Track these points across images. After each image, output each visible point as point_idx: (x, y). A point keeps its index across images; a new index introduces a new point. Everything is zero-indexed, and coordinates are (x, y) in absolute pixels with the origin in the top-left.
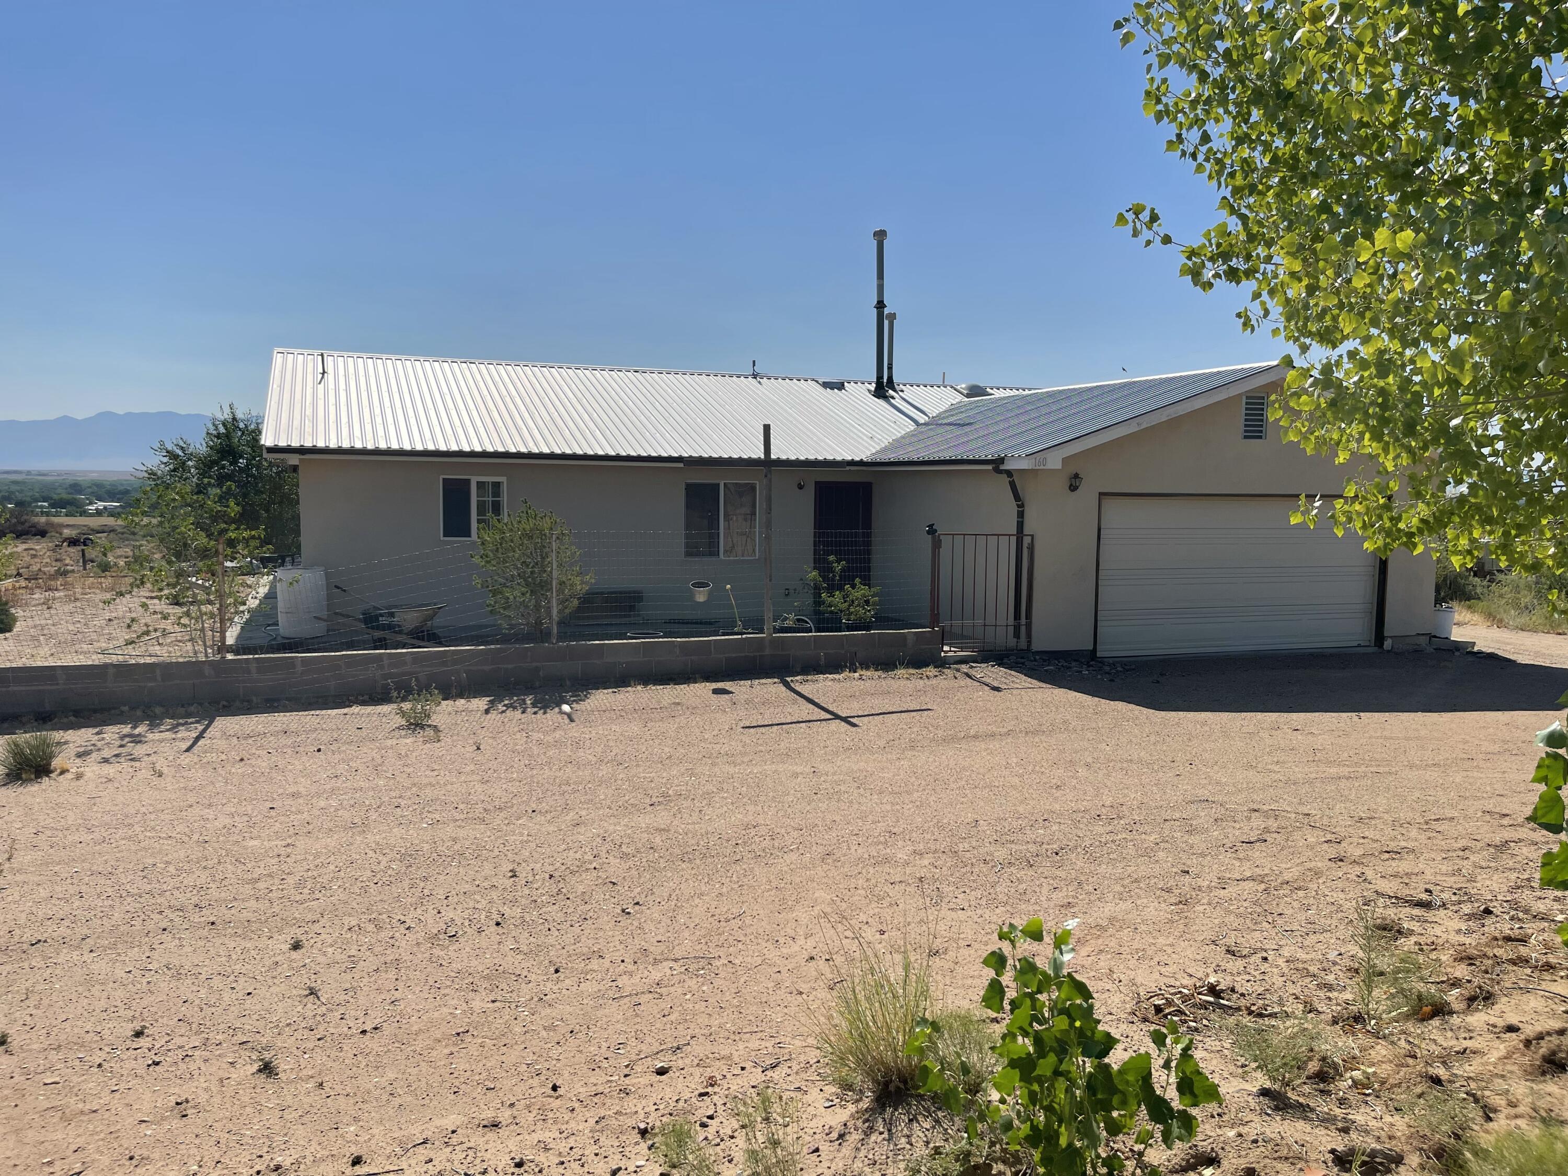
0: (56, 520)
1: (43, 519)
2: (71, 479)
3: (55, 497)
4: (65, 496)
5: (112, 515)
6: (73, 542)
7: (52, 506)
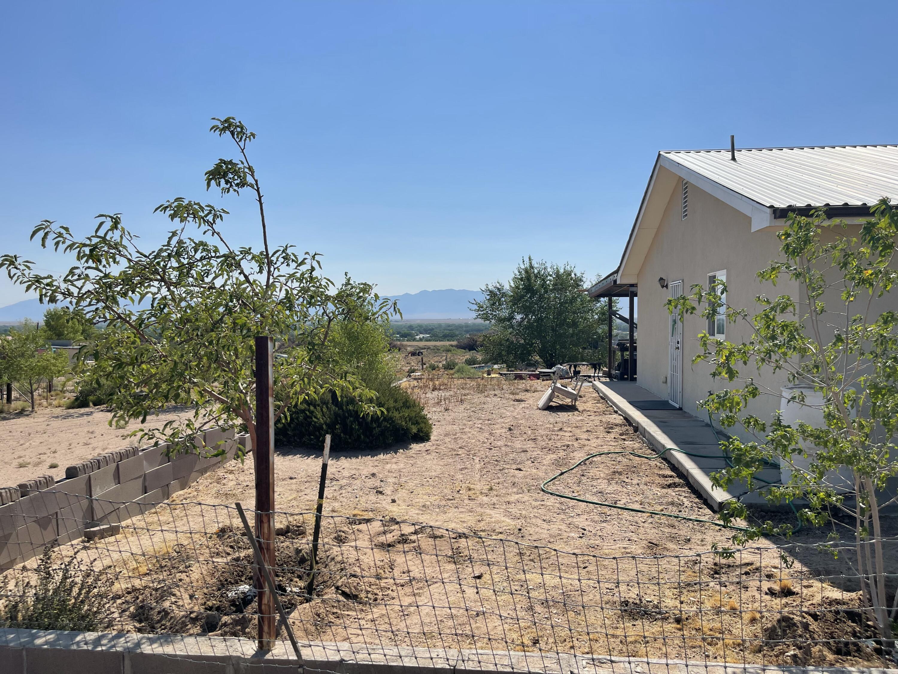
0: (405, 343)
1: (399, 343)
2: (409, 324)
3: (403, 332)
4: (406, 331)
5: (427, 340)
6: (413, 354)
7: (401, 336)
